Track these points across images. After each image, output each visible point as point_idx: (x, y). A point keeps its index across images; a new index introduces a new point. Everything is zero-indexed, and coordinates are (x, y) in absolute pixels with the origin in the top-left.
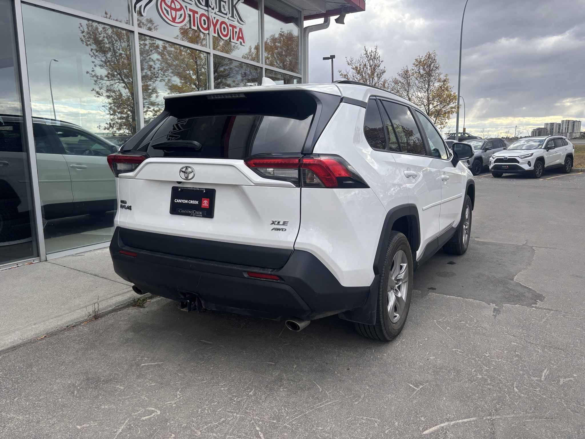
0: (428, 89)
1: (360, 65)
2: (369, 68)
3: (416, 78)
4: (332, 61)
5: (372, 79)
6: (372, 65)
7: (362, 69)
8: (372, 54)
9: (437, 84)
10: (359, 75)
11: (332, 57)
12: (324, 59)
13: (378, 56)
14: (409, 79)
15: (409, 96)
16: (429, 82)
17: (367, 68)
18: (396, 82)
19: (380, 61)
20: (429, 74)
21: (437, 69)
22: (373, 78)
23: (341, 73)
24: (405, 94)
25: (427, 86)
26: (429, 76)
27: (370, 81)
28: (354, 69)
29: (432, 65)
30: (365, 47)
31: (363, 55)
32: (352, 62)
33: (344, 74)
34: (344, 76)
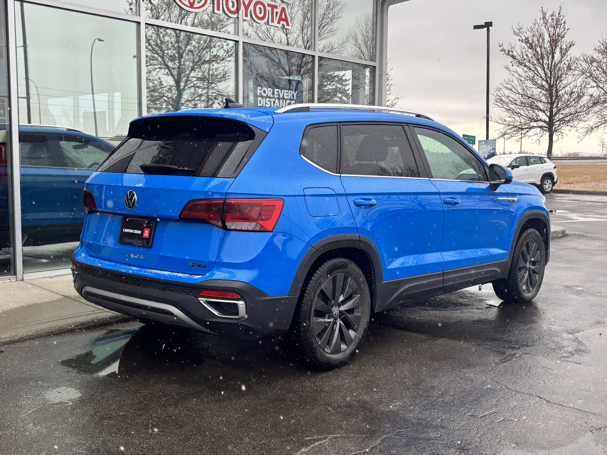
1: (533, 36)
2: (547, 38)
4: (488, 30)
6: (553, 35)
7: (537, 42)
8: (554, 17)
10: (530, 50)
11: (488, 25)
12: (476, 27)
13: (563, 21)
17: (543, 40)
18: (593, 60)
19: (566, 29)
22: (553, 55)
23: (502, 48)
24: (603, 79)
28: (522, 42)
30: (542, 8)
31: (538, 20)
32: (521, 30)
33: (506, 49)
34: (507, 52)
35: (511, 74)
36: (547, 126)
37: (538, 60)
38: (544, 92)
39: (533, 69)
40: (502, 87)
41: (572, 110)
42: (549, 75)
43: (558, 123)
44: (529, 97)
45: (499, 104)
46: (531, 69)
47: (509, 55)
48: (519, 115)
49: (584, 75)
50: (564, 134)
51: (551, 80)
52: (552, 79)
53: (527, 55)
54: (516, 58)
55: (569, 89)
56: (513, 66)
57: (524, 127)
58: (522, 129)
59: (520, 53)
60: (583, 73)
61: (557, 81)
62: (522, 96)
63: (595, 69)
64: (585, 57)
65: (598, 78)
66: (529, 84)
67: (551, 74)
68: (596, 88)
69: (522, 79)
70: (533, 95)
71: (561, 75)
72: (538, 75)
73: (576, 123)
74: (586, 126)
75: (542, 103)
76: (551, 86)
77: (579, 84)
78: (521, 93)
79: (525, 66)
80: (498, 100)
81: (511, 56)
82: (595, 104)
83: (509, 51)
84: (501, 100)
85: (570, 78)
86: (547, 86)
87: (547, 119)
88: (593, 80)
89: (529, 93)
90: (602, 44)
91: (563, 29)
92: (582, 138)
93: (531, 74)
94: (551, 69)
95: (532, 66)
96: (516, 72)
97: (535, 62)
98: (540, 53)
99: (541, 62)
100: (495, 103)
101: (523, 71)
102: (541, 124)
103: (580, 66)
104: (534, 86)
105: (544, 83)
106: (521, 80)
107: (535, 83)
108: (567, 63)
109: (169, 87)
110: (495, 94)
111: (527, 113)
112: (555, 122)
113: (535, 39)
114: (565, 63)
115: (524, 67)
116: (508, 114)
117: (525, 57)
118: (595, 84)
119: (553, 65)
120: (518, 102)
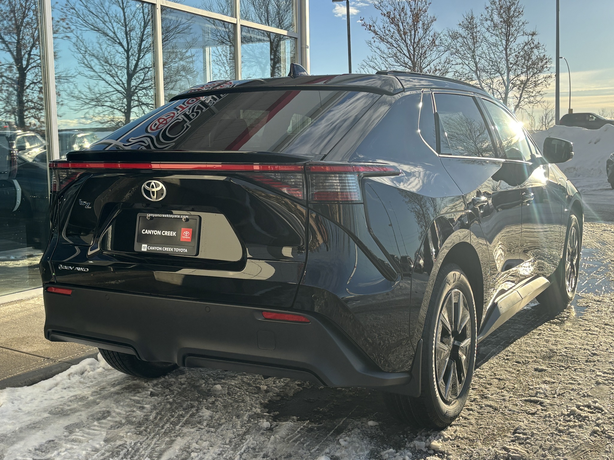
0: (506, 46)
1: (394, 10)
2: (409, 13)
3: (487, 29)
4: (348, 3)
5: (415, 32)
6: (414, 9)
7: (398, 17)
9: (521, 40)
10: (392, 25)
14: (475, 31)
15: (475, 59)
16: (507, 35)
17: (406, 14)
18: (454, 36)
19: (428, 3)
20: (508, 23)
21: (520, 16)
24: (469, 55)
25: (504, 42)
26: (509, 26)
27: (411, 35)
28: (385, 16)
29: (513, 9)
32: (382, 4)
34: (368, 26)
35: (373, 50)
37: (401, 36)
39: (395, 45)
40: (365, 64)
42: (412, 52)
46: (393, 46)
47: (370, 30)
51: (414, 57)
52: (416, 56)
53: (389, 31)
54: (378, 33)
55: (433, 67)
56: (374, 42)
59: (381, 27)
60: (449, 50)
61: (421, 57)
63: (461, 45)
65: (465, 54)
66: (391, 60)
67: (414, 51)
68: (462, 65)
69: (386, 57)
71: (426, 51)
72: (400, 52)
76: (414, 63)
77: (443, 62)
81: (373, 31)
83: (370, 26)
85: (434, 55)
86: (410, 64)
88: (459, 57)
90: (466, 19)
91: (425, 3)
93: (395, 50)
96: (379, 48)
97: (398, 38)
98: (402, 28)
99: (404, 38)
101: (386, 47)
103: (445, 42)
104: (396, 64)
105: (407, 60)
106: (383, 57)
107: (398, 61)
108: (431, 39)
109: (8, 65)
113: (397, 14)
114: (429, 40)
115: (385, 44)
117: (387, 32)
118: (459, 61)
119: (416, 41)
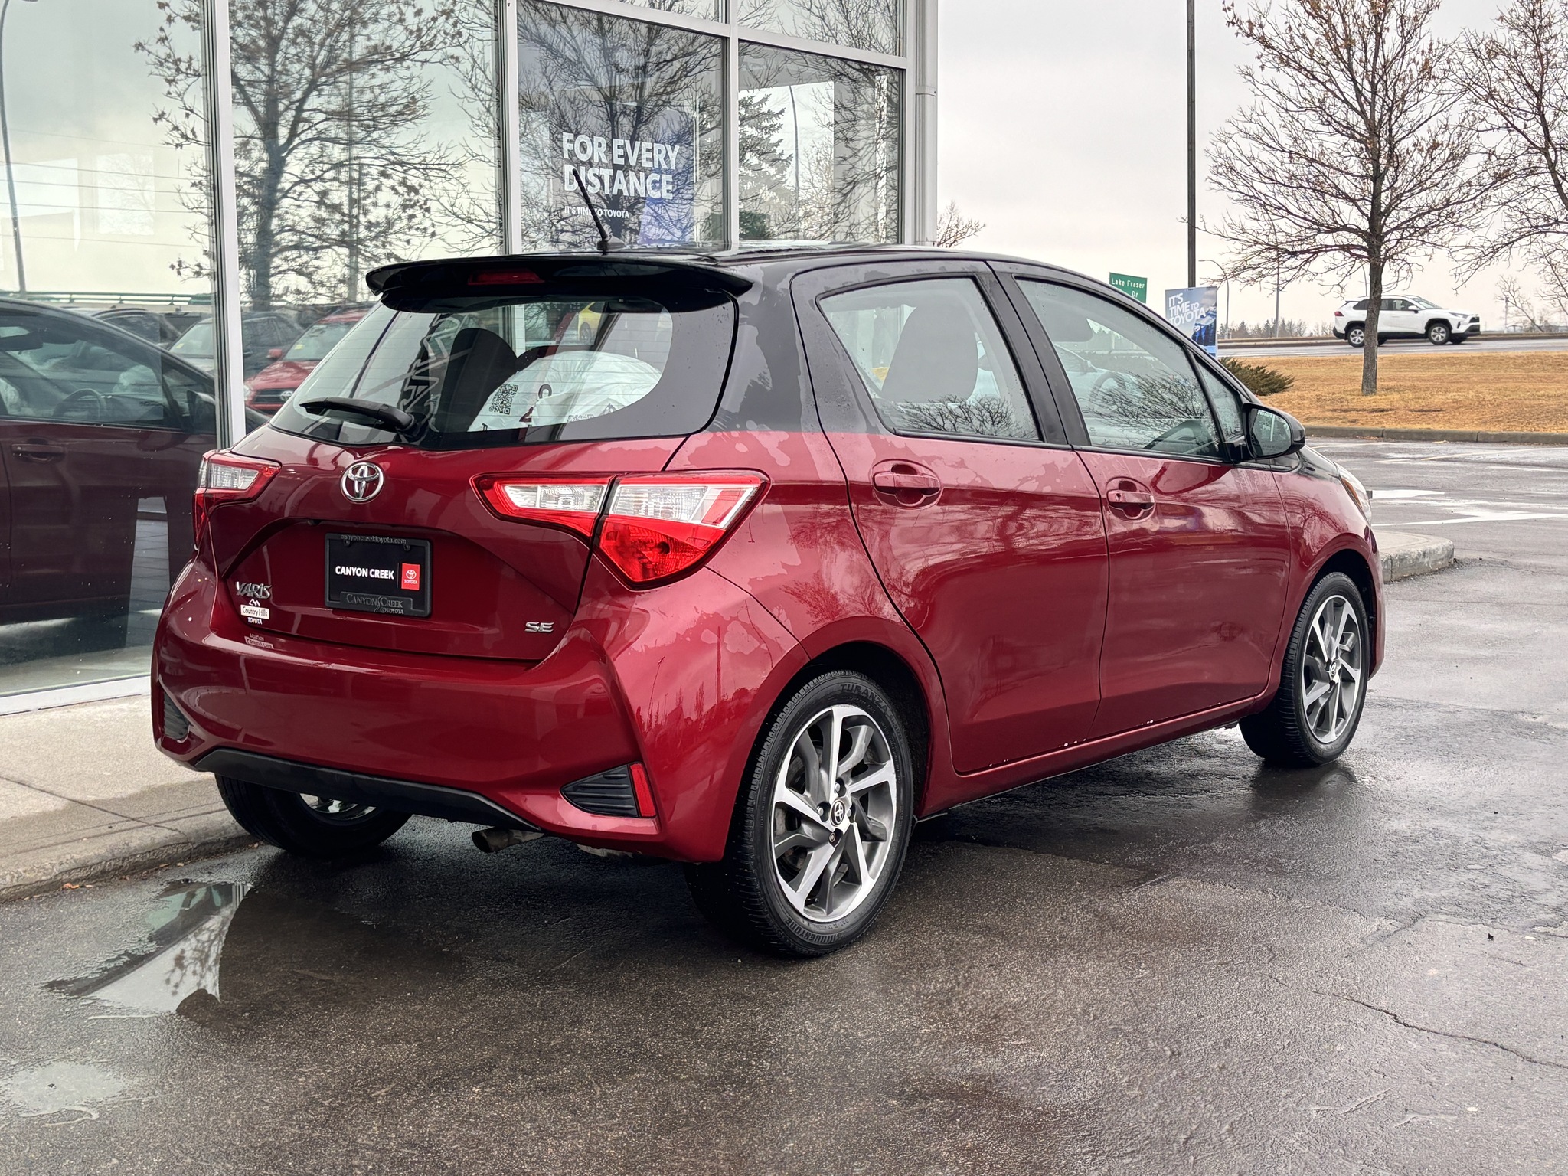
10: (1313, 23)
22: (1379, 36)
23: (1231, 14)
33: (1245, 19)
34: (1246, 26)
35: (1257, 91)
36: (1365, 244)
37: (1336, 50)
38: (1352, 143)
39: (1322, 77)
40: (1233, 130)
41: (1437, 196)
42: (1369, 95)
43: (1396, 235)
44: (1311, 161)
45: (1225, 182)
46: (1315, 78)
47: (1248, 36)
48: (1284, 213)
49: (1470, 95)
50: (1414, 267)
51: (1373, 110)
52: (1378, 107)
53: (1304, 36)
54: (1274, 44)
55: (1427, 136)
56: (1262, 67)
57: (1298, 249)
58: (1294, 254)
59: (1283, 28)
60: (1468, 88)
61: (1390, 110)
62: (1291, 157)
63: (1503, 75)
64: (1473, 41)
65: (1511, 101)
66: (1310, 120)
67: (1374, 93)
68: (1505, 131)
69: (1291, 106)
70: (1322, 153)
71: (1404, 95)
72: (1336, 96)
73: (1447, 232)
74: (1477, 242)
75: (1348, 176)
76: (1373, 129)
77: (1453, 121)
78: (1287, 148)
79: (1300, 68)
80: (1220, 170)
81: (1258, 39)
82: (1500, 178)
83: (1251, 25)
84: (1231, 169)
85: (1429, 104)
86: (1362, 127)
87: (1365, 225)
88: (1497, 109)
89: (1312, 147)
92: (1465, 277)
93: (1317, 92)
94: (1373, 77)
95: (1319, 69)
96: (1274, 86)
97: (1329, 56)
98: (1340, 28)
99: (1346, 57)
100: (1214, 177)
101: (1294, 83)
102: (1345, 238)
103: (1458, 66)
104: (1325, 128)
105: (1354, 118)
106: (1287, 111)
107: (1330, 120)
108: (1420, 59)
110: (1213, 150)
111: (1305, 206)
112: (1387, 233)
114: (1414, 61)
115: (1295, 72)
116: (1250, 211)
117: (1299, 41)
118: (1501, 121)
119: (1378, 65)
120: (1281, 176)
